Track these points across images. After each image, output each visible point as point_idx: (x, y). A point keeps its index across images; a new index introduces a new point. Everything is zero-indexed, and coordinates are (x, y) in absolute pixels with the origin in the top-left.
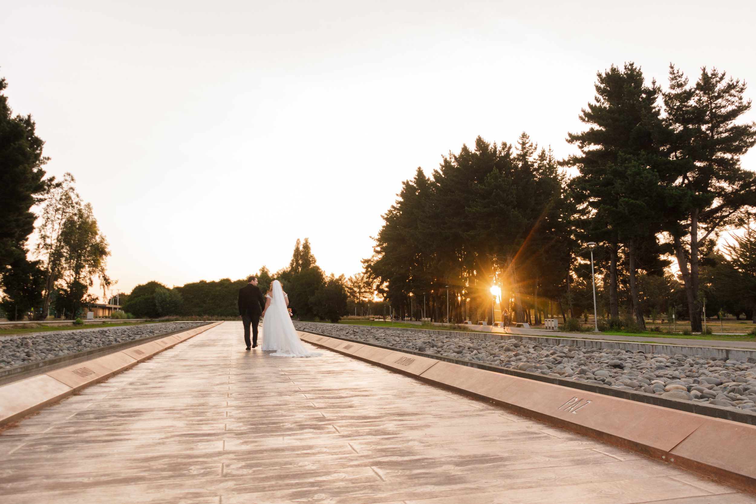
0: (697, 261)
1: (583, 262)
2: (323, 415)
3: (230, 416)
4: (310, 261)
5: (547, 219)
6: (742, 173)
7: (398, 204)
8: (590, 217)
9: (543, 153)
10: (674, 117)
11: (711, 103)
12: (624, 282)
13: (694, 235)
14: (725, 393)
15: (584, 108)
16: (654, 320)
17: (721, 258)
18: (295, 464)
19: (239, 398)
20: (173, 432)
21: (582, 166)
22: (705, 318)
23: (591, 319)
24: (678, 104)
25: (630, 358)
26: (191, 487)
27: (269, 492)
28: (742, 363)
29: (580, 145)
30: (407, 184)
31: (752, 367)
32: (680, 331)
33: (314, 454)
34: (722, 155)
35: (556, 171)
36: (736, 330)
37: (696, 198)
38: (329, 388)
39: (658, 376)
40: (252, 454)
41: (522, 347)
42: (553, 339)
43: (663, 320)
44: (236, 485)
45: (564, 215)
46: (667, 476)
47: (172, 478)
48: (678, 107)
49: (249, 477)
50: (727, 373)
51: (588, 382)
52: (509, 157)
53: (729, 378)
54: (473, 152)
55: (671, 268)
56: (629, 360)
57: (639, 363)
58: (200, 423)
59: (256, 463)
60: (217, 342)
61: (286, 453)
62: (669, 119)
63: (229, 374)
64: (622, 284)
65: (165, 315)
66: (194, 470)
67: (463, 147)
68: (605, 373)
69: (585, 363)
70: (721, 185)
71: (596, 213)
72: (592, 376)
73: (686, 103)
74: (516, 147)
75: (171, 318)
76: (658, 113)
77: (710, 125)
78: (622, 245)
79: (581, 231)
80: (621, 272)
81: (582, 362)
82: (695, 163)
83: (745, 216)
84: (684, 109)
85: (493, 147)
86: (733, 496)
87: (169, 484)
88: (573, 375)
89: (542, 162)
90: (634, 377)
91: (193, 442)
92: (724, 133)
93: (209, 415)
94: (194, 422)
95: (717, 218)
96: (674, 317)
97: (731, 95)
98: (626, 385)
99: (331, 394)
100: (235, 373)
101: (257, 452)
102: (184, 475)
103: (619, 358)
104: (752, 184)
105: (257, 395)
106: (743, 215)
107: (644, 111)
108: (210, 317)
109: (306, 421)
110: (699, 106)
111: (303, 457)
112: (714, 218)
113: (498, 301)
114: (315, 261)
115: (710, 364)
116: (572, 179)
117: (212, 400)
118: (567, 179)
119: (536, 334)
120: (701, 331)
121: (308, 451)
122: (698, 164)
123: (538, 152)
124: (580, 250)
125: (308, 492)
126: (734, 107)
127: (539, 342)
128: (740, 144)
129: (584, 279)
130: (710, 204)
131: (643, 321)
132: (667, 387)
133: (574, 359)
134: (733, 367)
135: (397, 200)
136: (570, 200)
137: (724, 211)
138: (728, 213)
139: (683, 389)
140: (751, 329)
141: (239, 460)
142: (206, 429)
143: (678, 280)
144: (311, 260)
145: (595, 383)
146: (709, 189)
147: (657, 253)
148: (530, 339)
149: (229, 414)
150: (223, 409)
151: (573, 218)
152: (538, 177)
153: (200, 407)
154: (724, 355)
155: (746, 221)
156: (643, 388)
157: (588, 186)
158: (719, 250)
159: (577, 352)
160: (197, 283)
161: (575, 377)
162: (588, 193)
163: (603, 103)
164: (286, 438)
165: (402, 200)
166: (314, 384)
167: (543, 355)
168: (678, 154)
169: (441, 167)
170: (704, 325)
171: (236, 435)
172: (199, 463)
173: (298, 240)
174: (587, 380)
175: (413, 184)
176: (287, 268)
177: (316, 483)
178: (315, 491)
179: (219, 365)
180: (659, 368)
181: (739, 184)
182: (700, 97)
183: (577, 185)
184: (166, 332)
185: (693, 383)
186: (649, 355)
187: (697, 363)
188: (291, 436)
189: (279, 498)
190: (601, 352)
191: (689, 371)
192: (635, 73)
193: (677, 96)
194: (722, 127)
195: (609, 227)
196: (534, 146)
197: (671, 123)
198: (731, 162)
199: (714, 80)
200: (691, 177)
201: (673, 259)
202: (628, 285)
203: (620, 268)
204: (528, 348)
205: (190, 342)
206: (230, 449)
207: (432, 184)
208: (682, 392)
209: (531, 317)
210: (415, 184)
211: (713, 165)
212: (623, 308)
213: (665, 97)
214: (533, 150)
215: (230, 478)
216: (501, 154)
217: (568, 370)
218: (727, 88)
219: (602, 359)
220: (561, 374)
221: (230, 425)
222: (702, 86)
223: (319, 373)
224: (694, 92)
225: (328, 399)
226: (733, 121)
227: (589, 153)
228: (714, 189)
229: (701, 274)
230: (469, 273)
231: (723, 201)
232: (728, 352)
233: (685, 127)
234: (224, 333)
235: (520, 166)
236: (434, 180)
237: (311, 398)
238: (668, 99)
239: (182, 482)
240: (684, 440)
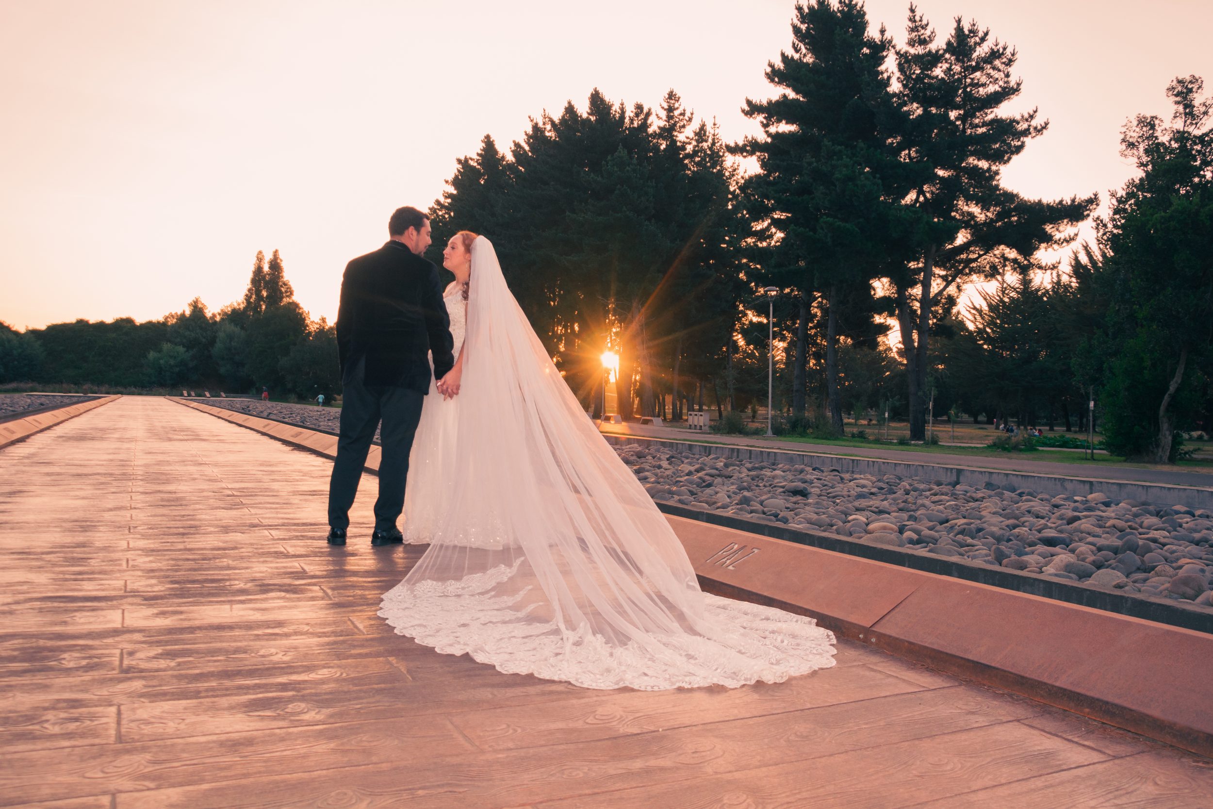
0: (927, 329)
1: (755, 319)
2: (302, 568)
3: (133, 566)
4: (281, 292)
5: (703, 243)
6: (1000, 194)
7: (446, 197)
8: (772, 245)
9: (703, 128)
10: (911, 92)
11: (965, 77)
12: (817, 356)
13: (926, 286)
14: (951, 535)
15: (772, 61)
16: (857, 419)
17: (961, 325)
18: (252, 652)
19: (150, 535)
20: (28, 593)
21: (765, 158)
22: (931, 418)
23: (762, 415)
24: (918, 72)
25: (818, 479)
26: (64, 689)
27: (207, 700)
28: (977, 489)
29: (765, 122)
30: (464, 163)
31: (990, 497)
32: (895, 438)
33: (287, 635)
34: (976, 162)
35: (723, 161)
36: (972, 438)
37: (933, 227)
38: (313, 521)
39: (858, 509)
40: (175, 633)
41: (649, 457)
42: (699, 446)
43: (871, 420)
44: (145, 686)
45: (730, 237)
46: (864, 665)
47: (27, 674)
48: (918, 76)
49: (170, 673)
50: (956, 505)
51: (752, 517)
52: (646, 131)
53: (958, 513)
54: (585, 116)
55: (888, 337)
56: (817, 483)
57: (832, 487)
58: (79, 577)
59: (183, 650)
60: (110, 433)
61: (237, 633)
62: (903, 94)
63: (132, 492)
64: (815, 359)
65: (11, 381)
66: (69, 660)
67: (567, 105)
68: (778, 502)
69: (750, 487)
70: (970, 210)
71: (783, 238)
72: (759, 507)
73: (929, 72)
74: (657, 115)
75: (22, 385)
76: (887, 83)
77: (962, 112)
78: (819, 294)
79: (757, 268)
80: (813, 339)
81: (745, 484)
82: (936, 170)
83: (1000, 262)
84: (926, 81)
85: (618, 110)
86: (953, 690)
87: (23, 684)
88: (728, 507)
89: (701, 145)
90: (823, 510)
91: (66, 611)
92: (980, 127)
93: (95, 564)
94: (67, 576)
95: (961, 261)
96: (887, 415)
97: (994, 68)
98: (810, 522)
99: (316, 532)
100: (141, 489)
101: (182, 630)
102: (51, 669)
103: (802, 479)
104: (1013, 213)
105: (181, 530)
106: (997, 260)
107: (866, 77)
108: (96, 388)
109: (271, 578)
110: (949, 79)
111: (267, 640)
112: (957, 261)
113: (612, 379)
114: (292, 293)
115: (933, 491)
116: (747, 177)
117: (100, 538)
118: (739, 177)
119: (673, 437)
120: (924, 439)
121: (277, 631)
122: (941, 173)
123: (695, 126)
124: (751, 298)
125: (276, 701)
126: (997, 88)
127: (677, 449)
128: (1001, 147)
129: (755, 348)
130: (953, 239)
131: (842, 420)
132: (871, 527)
133: (732, 480)
134: (965, 495)
135: (446, 191)
136: (742, 213)
137: (971, 252)
138: (977, 255)
139: (892, 529)
140: (991, 438)
141: (151, 644)
142: (90, 588)
143: (897, 357)
144: (283, 290)
145: (764, 519)
146: (953, 214)
147: (870, 312)
148: (663, 444)
149: (131, 563)
150: (121, 554)
151: (744, 244)
152: (692, 169)
153: (78, 549)
154: (954, 478)
155: (1001, 271)
156: (835, 527)
157: (772, 192)
158: (959, 313)
159: (738, 468)
160: (71, 324)
161: (732, 509)
162: (772, 204)
163: (805, 55)
164: (236, 606)
165: (455, 192)
166: (286, 513)
167: (683, 472)
168: (913, 154)
169: (526, 137)
170: (928, 430)
171: (146, 599)
172: (78, 648)
173: (260, 252)
174: (752, 515)
175: (475, 164)
176: (239, 304)
177: (290, 684)
178: (289, 697)
179: (111, 474)
180: (860, 496)
181: (995, 211)
182: (951, 64)
183: (754, 189)
184: (13, 411)
185: (908, 520)
186: (847, 476)
187: (915, 490)
188: (245, 603)
189: (224, 709)
190: (775, 470)
191: (903, 502)
192: (855, 12)
193: (917, 59)
194: (978, 117)
195: (802, 263)
196: (688, 114)
197: (906, 101)
198: (987, 174)
199: (973, 40)
200: (928, 192)
201: (894, 323)
202: (823, 361)
203: (813, 332)
204: (660, 459)
205: (59, 430)
206: (135, 625)
207: (510, 166)
208: (892, 534)
209: (667, 407)
210: (479, 164)
211: (961, 177)
212: (813, 398)
213: (900, 58)
214: (685, 122)
215: (136, 674)
216: (633, 124)
217: (722, 497)
218: (989, 56)
219: (776, 481)
220: (710, 504)
221: (133, 583)
222: (955, 48)
223: (296, 495)
224: (943, 55)
225: (311, 541)
226: (995, 110)
227: (777, 137)
228: (960, 215)
229: (931, 350)
230: (565, 327)
231: (972, 236)
232: (959, 472)
233: (925, 110)
234: (121, 416)
235: (663, 147)
236: (514, 160)
237: (281, 537)
238: (905, 61)
239: (49, 680)
240: (893, 609)
